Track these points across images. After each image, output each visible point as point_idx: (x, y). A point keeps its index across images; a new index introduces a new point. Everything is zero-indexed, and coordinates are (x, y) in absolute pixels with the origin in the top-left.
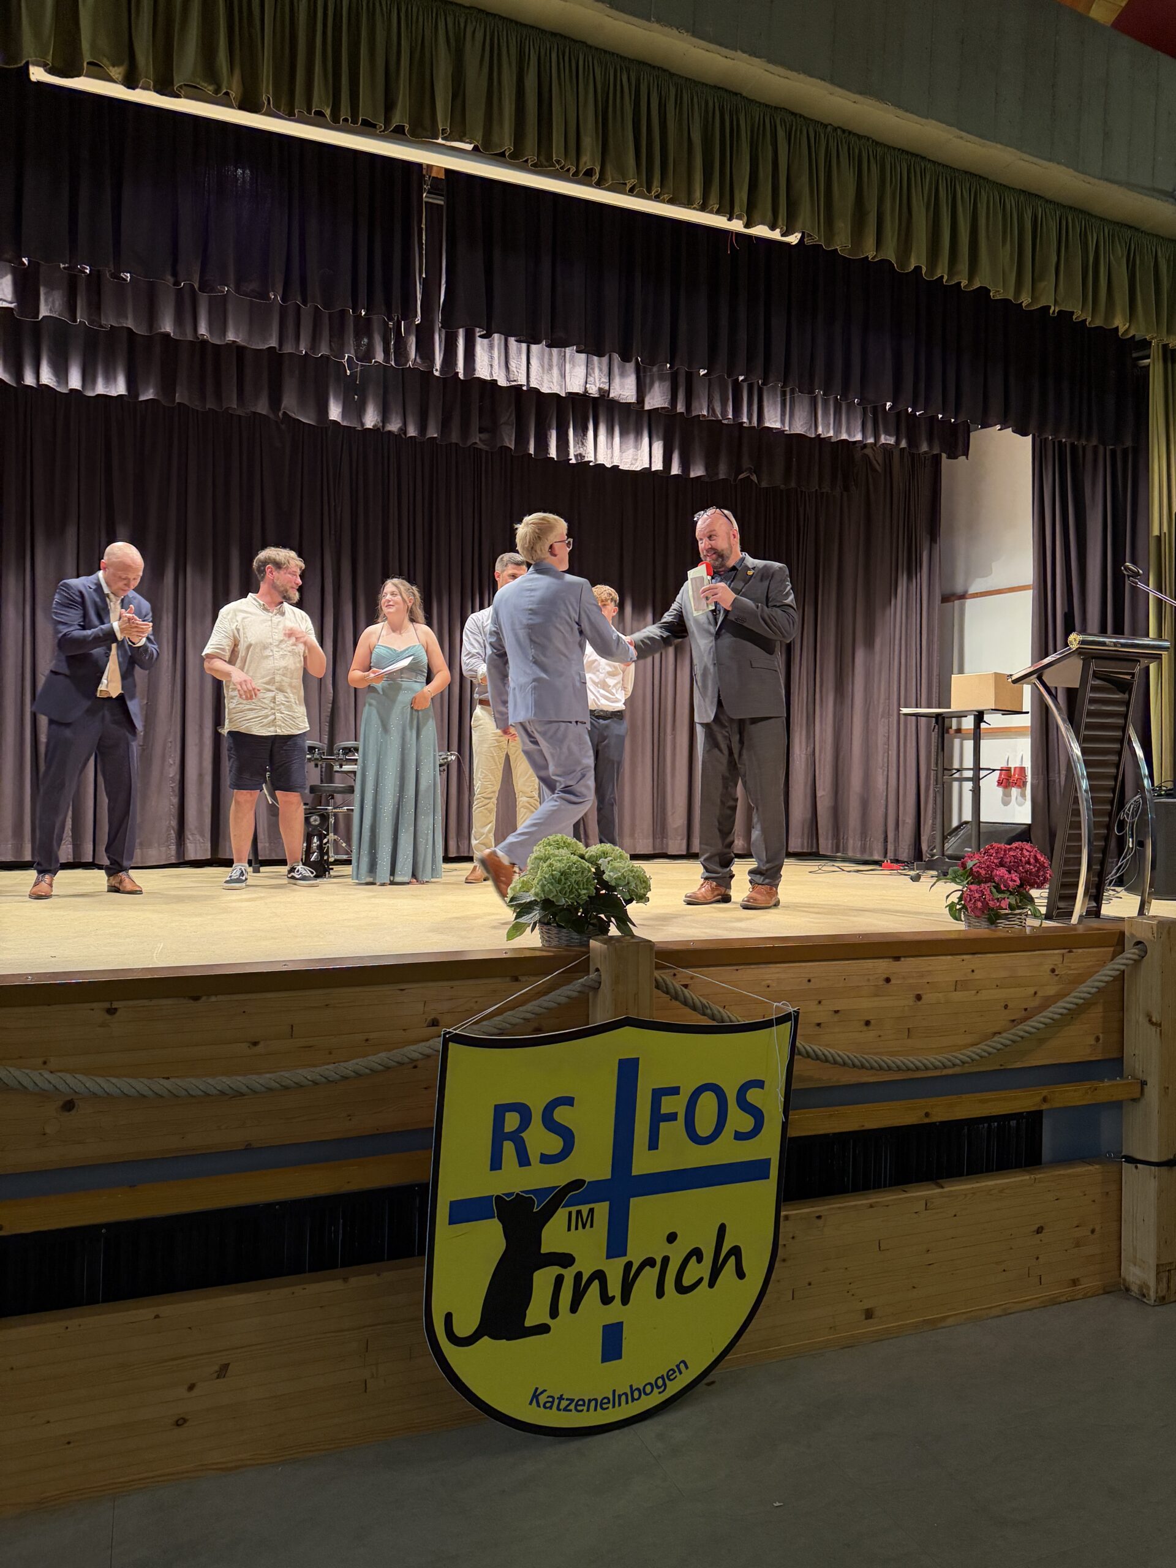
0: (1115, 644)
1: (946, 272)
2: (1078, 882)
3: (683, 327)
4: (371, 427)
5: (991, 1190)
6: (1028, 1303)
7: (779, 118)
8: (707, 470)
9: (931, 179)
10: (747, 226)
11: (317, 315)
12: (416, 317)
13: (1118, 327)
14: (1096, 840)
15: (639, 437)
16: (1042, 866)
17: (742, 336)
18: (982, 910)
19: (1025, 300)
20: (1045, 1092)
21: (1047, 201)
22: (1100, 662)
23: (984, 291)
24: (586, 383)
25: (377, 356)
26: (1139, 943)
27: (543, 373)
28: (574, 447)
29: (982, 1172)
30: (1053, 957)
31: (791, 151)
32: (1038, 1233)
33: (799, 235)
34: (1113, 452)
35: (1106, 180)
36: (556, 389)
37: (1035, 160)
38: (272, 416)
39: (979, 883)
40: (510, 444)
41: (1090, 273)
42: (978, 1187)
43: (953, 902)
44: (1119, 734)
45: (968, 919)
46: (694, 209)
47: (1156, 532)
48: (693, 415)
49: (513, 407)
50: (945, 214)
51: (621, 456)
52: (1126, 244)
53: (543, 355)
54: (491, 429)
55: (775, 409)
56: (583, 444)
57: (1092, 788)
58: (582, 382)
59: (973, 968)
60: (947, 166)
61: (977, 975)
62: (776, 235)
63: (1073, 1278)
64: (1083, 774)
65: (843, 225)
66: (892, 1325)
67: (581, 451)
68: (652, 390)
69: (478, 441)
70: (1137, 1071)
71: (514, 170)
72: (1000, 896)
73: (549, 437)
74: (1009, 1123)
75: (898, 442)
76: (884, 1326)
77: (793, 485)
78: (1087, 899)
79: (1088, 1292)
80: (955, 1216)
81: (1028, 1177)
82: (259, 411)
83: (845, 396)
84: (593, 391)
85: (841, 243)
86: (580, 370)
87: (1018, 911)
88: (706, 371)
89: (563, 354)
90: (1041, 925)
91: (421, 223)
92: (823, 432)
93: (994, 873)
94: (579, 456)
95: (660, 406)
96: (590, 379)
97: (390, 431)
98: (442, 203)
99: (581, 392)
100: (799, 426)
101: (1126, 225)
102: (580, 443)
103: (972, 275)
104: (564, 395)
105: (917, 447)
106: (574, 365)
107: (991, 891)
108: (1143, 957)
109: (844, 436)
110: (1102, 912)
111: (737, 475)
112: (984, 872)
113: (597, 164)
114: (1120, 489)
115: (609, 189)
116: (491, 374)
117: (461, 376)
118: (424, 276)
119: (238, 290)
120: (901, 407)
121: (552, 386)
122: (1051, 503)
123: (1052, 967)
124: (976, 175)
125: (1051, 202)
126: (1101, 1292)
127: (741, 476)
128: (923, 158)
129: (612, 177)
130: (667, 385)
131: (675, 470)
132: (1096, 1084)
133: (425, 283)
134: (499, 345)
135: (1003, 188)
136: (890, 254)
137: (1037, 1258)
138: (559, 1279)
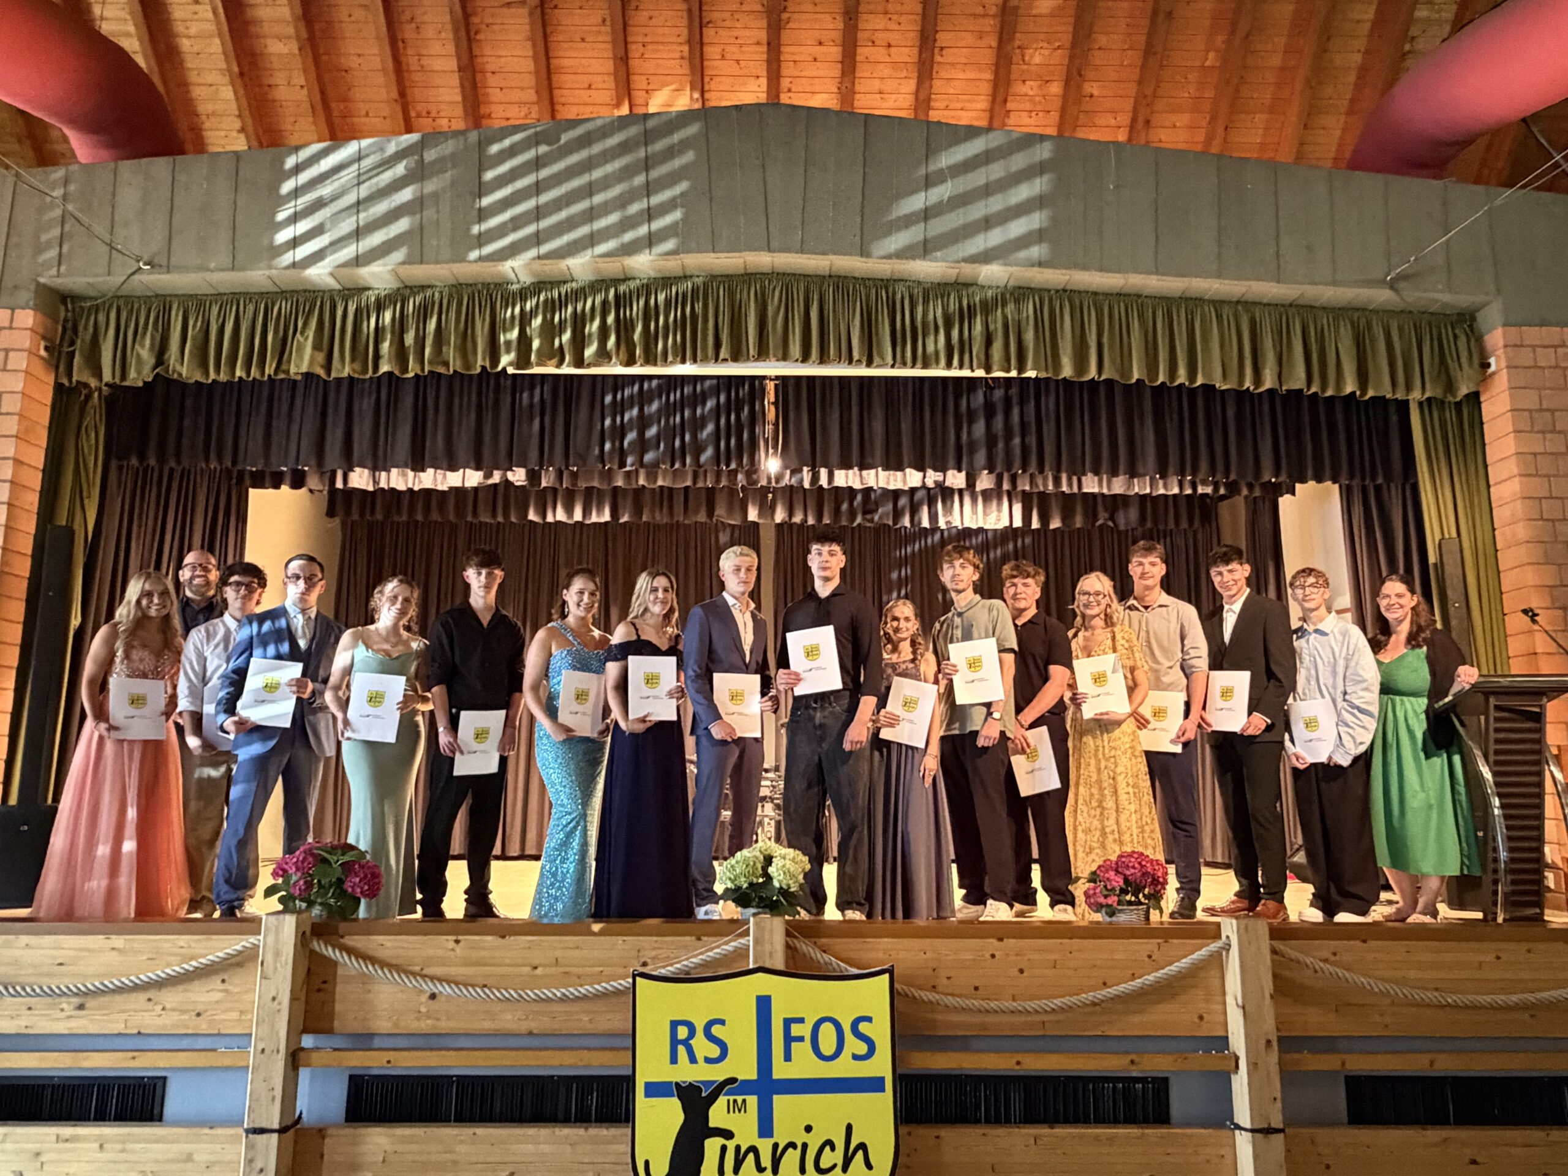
1: (1167, 377)
4: (781, 522)
5: (1097, 1137)
8: (1064, 523)
10: (988, 372)
15: (1001, 505)
19: (1250, 386)
20: (1133, 1056)
23: (1208, 386)
28: (943, 516)
30: (1149, 945)
33: (1033, 372)
35: (1312, 284)
36: (901, 487)
38: (708, 522)
40: (888, 521)
42: (1085, 1133)
46: (942, 368)
51: (985, 519)
56: (951, 514)
59: (1072, 950)
60: (1163, 297)
61: (1074, 956)
65: (1067, 359)
67: (949, 520)
70: (1234, 1048)
73: (921, 514)
74: (1134, 1086)
75: (1216, 491)
80: (1064, 1154)
82: (699, 520)
85: (1068, 373)
92: (1140, 490)
94: (948, 523)
95: (988, 487)
97: (795, 522)
99: (922, 486)
100: (1117, 488)
102: (948, 515)
103: (1193, 376)
104: (906, 489)
108: (1228, 949)
109: (1163, 491)
111: (1093, 523)
113: (865, 355)
116: (848, 484)
117: (825, 486)
121: (895, 485)
123: (1150, 953)
124: (1193, 299)
127: (1097, 524)
131: (1035, 525)
135: (1219, 303)
136: (1112, 373)
138: (724, 1148)
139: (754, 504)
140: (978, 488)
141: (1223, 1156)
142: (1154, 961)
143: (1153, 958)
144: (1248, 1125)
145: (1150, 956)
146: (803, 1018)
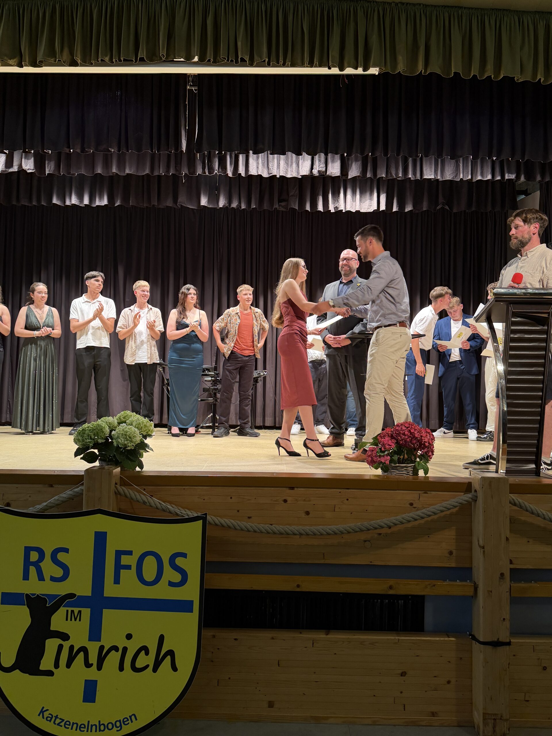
1: (479, 71)
4: (222, 207)
6: (393, 721)
7: (359, 6)
8: (415, 206)
10: (341, 69)
15: (372, 194)
19: (542, 79)
22: (517, 306)
23: (509, 79)
26: (475, 491)
27: (288, 167)
28: (334, 203)
31: (368, 23)
32: (402, 676)
33: (377, 69)
36: (295, 175)
38: (175, 207)
40: (295, 206)
42: (353, 639)
46: (307, 67)
48: (377, 177)
49: (297, 186)
51: (361, 205)
53: (288, 158)
54: (286, 200)
55: (431, 168)
58: (309, 169)
59: (347, 498)
62: (360, 71)
63: (433, 711)
65: (402, 58)
66: (289, 715)
67: (337, 205)
68: (352, 167)
69: (278, 207)
70: (476, 577)
73: (317, 200)
76: (281, 714)
77: (474, 209)
79: (445, 724)
80: (335, 654)
82: (168, 205)
84: (315, 172)
85: (401, 68)
86: (307, 163)
91: (186, 102)
92: (464, 177)
94: (336, 208)
95: (355, 176)
96: (314, 167)
97: (233, 207)
102: (337, 201)
103: (498, 69)
104: (300, 177)
106: (304, 161)
111: (435, 207)
117: (243, 175)
118: (187, 128)
121: (292, 173)
123: (411, 502)
126: (456, 725)
127: (438, 208)
133: (187, 131)
135: (522, 13)
137: (401, 692)
138: (61, 647)
139: (205, 194)
140: (349, 177)
141: (461, 658)
142: (415, 507)
143: (413, 506)
144: (481, 640)
145: (411, 504)
146: (132, 551)
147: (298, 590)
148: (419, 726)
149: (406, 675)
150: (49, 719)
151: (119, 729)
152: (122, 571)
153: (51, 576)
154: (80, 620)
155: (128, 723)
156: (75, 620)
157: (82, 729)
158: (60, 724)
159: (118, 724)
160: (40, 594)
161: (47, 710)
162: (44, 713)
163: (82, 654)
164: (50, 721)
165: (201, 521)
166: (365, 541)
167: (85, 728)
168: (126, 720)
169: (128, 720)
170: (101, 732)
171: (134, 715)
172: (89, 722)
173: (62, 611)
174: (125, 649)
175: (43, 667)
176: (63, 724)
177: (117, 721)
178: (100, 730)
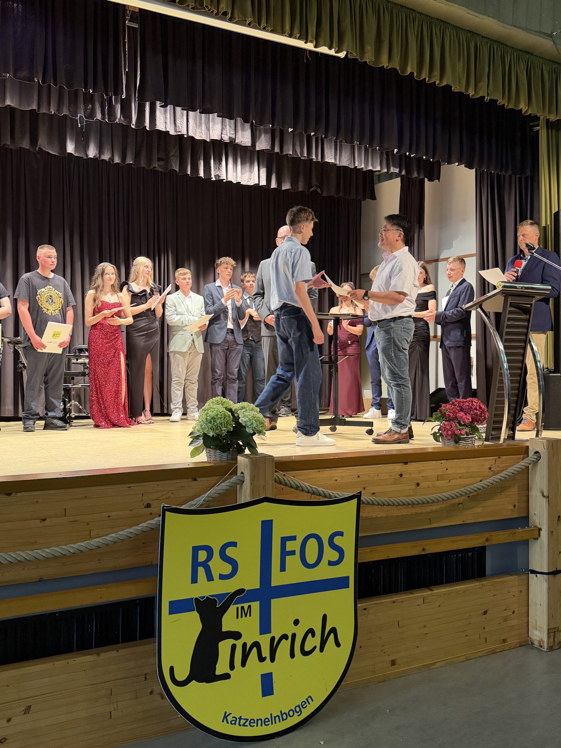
0: (522, 288)
1: (428, 76)
2: (503, 420)
3: (279, 104)
4: (92, 157)
5: (458, 592)
6: (479, 653)
8: (292, 186)
9: (419, 23)
10: (316, 46)
11: (61, 90)
12: (123, 94)
13: (522, 109)
14: (513, 397)
15: (252, 165)
16: (484, 411)
17: (313, 109)
18: (451, 436)
19: (471, 92)
20: (487, 535)
21: (483, 37)
22: (514, 298)
23: (449, 87)
24: (222, 134)
25: (97, 116)
26: (537, 452)
27: (196, 127)
28: (214, 170)
29: (453, 582)
30: (489, 461)
31: (340, 4)
32: (484, 614)
33: (345, 53)
34: (520, 179)
35: (515, 26)
36: (204, 137)
37: (476, 14)
38: (32, 150)
39: (449, 421)
40: (176, 168)
41: (507, 78)
42: (451, 590)
43: (435, 432)
44: (524, 337)
45: (444, 441)
47: (543, 224)
48: (284, 154)
49: (178, 146)
50: (427, 44)
51: (242, 177)
52: (526, 61)
53: (196, 117)
54: (166, 159)
55: (331, 151)
56: (219, 169)
57: (510, 368)
58: (220, 133)
59: (446, 468)
60: (427, 16)
61: (449, 472)
62: (332, 52)
63: (503, 638)
64: (504, 360)
65: (369, 48)
66: (407, 668)
67: (218, 173)
68: (260, 139)
69: (157, 166)
70: (536, 523)
71: (180, 10)
72: (460, 428)
73: (199, 164)
74: (468, 554)
75: (400, 171)
76: (401, 669)
77: (341, 195)
78: (508, 429)
79: (511, 646)
80: (440, 606)
81: (478, 584)
82: (24, 146)
83: (371, 145)
84: (226, 139)
85: (369, 58)
86: (218, 126)
87: (470, 436)
88: (292, 129)
89: (208, 117)
90: (483, 444)
91: (125, 39)
92: (358, 165)
93: (457, 415)
94: (217, 176)
95: (265, 148)
96: (224, 132)
97: (103, 160)
98: (137, 27)
99: (219, 139)
100: (345, 161)
101: (526, 52)
102: (217, 168)
103: (442, 77)
104: (209, 141)
105: (411, 175)
106: (214, 123)
107: (456, 425)
108: (539, 460)
109: (370, 168)
110: (515, 437)
111: (309, 189)
112: (452, 415)
113: (229, 9)
114: (524, 200)
115: (236, 23)
116: (166, 128)
117: (148, 128)
118: (127, 70)
119: (15, 76)
120: (402, 152)
121: (201, 135)
122: (486, 207)
123: (489, 466)
124: (443, 21)
125: (485, 37)
126: (518, 645)
127: (312, 189)
128: (414, 10)
129: (238, 17)
130: (269, 136)
131: (273, 185)
132: (513, 531)
133: (127, 74)
134: (170, 110)
135: (457, 29)
136: (396, 65)
137: (484, 628)
138: (234, 647)
139: (71, 139)
140: (257, 149)
141: (521, 591)
142: (492, 471)
143: (492, 470)
145: (490, 468)
146: (295, 536)
147: (423, 553)
148: (496, 653)
149: (488, 613)
150: (233, 722)
151: (300, 713)
152: (288, 558)
153: (220, 574)
154: (250, 616)
155: (307, 706)
156: (246, 616)
157: (267, 723)
158: (246, 724)
159: (298, 709)
160: (209, 596)
161: (230, 714)
162: (228, 718)
163: (255, 650)
164: (235, 724)
165: (356, 499)
166: (459, 504)
167: (269, 721)
168: (303, 703)
169: (306, 703)
170: (284, 721)
171: (310, 697)
172: (271, 714)
173: (233, 608)
174: (294, 636)
175: (218, 673)
176: (247, 723)
177: (297, 706)
178: (283, 720)
